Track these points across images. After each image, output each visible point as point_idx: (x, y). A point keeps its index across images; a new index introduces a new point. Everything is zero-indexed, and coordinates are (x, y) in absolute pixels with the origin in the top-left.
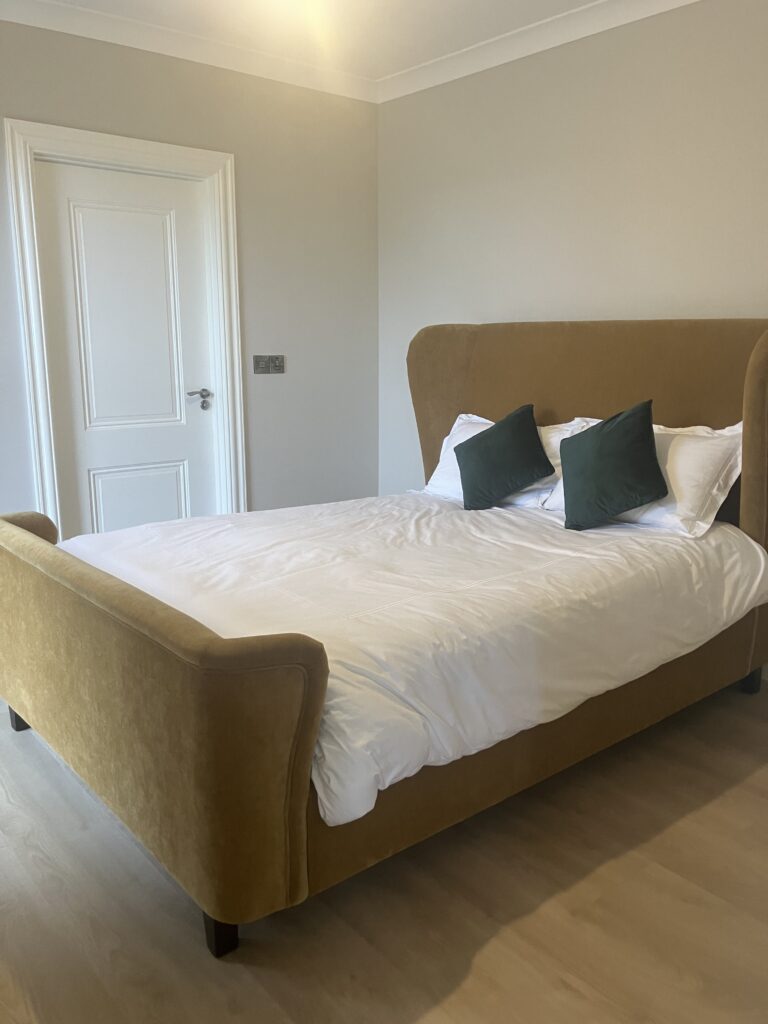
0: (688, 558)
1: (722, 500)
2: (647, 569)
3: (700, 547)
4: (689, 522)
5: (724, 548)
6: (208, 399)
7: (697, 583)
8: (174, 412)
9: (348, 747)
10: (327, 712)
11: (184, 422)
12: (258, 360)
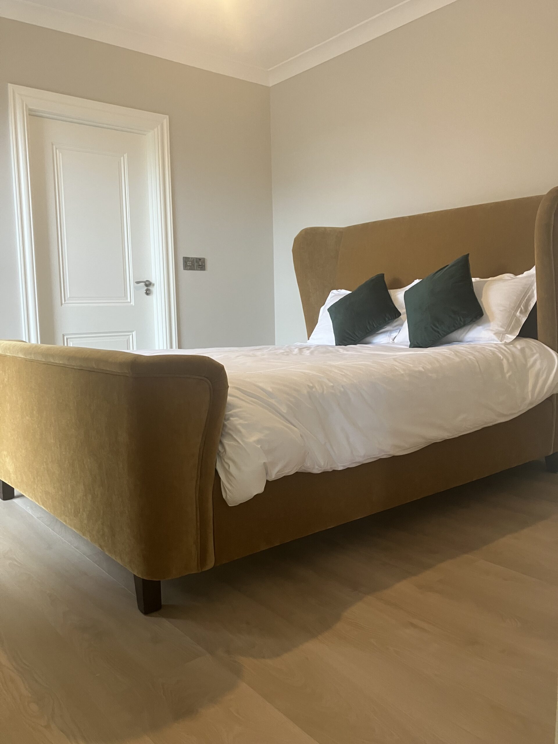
0: (500, 355)
1: (524, 320)
2: (470, 359)
3: (509, 349)
4: (500, 335)
5: (527, 351)
6: (150, 288)
7: (508, 372)
8: (126, 296)
9: (243, 441)
10: (228, 419)
11: (133, 303)
12: (186, 260)
